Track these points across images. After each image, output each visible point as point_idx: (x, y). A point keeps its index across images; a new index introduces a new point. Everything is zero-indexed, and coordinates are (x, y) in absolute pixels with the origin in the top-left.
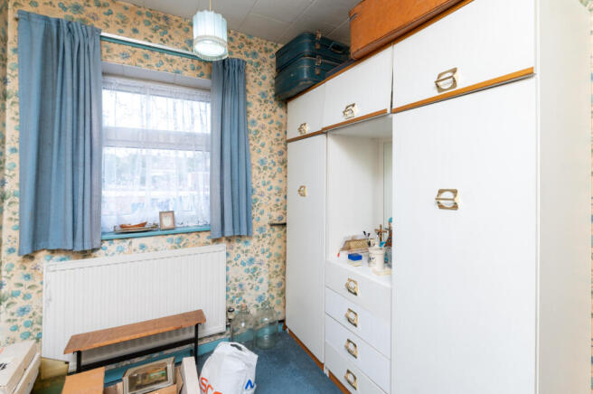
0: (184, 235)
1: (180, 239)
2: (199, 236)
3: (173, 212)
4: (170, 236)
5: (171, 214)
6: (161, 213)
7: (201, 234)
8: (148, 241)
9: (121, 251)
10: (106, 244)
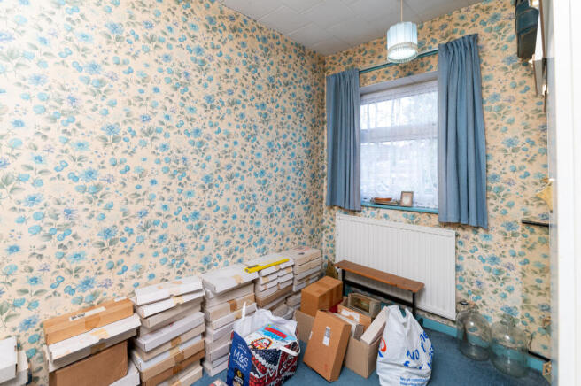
0: (417, 214)
1: (413, 216)
2: (430, 218)
3: (412, 193)
4: (405, 212)
5: (410, 195)
6: (402, 193)
7: (431, 216)
8: (390, 212)
9: (373, 216)
10: (365, 209)
